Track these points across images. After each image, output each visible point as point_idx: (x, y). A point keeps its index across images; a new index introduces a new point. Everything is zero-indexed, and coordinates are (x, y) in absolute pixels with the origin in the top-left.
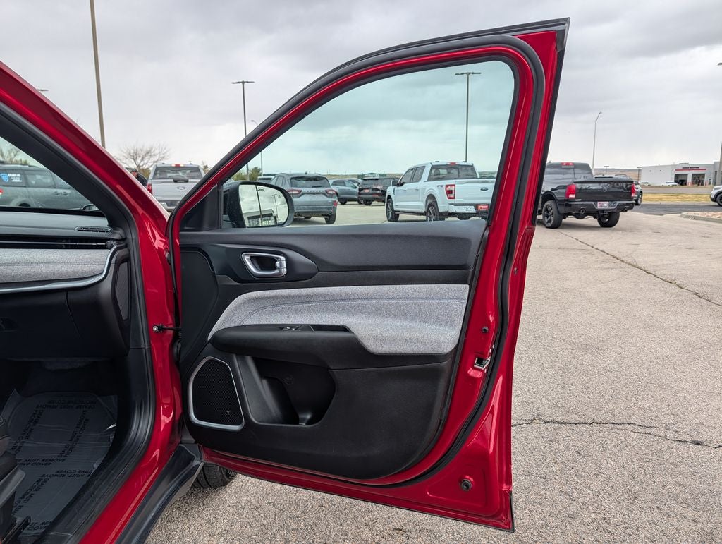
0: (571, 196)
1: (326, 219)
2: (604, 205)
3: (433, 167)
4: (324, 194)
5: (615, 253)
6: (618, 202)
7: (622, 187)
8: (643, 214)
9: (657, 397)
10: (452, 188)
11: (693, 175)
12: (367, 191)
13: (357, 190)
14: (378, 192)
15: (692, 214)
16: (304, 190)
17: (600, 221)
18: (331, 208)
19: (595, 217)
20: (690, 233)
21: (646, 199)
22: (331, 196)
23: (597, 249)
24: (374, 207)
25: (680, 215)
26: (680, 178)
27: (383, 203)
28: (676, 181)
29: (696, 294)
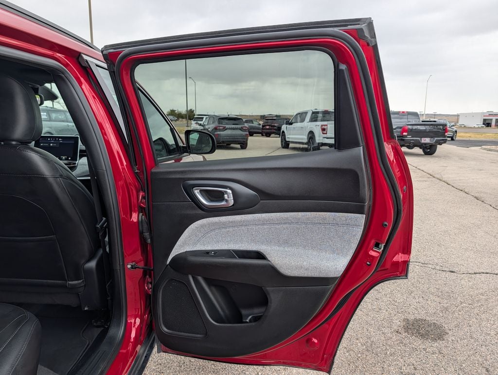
0: (404, 134)
1: (241, 146)
2: (427, 140)
3: (313, 113)
4: (240, 129)
5: (430, 172)
6: (436, 138)
7: (440, 129)
8: (455, 147)
9: (436, 250)
10: (326, 127)
11: (496, 119)
12: (268, 127)
13: (261, 126)
14: (275, 128)
15: (488, 147)
16: (227, 126)
17: (424, 151)
18: (244, 139)
19: (421, 148)
20: (483, 160)
21: (460, 136)
22: (245, 130)
23: (419, 169)
24: (272, 138)
25: (480, 147)
26: (487, 122)
27: (278, 136)
28: (484, 124)
29: (475, 197)
